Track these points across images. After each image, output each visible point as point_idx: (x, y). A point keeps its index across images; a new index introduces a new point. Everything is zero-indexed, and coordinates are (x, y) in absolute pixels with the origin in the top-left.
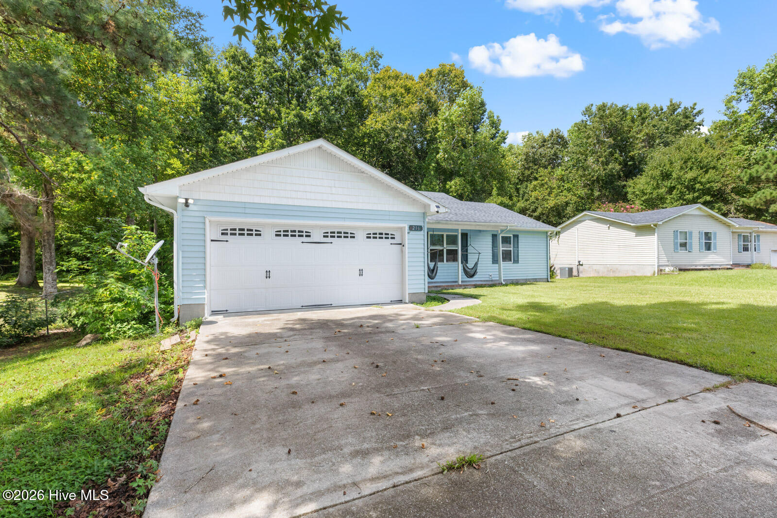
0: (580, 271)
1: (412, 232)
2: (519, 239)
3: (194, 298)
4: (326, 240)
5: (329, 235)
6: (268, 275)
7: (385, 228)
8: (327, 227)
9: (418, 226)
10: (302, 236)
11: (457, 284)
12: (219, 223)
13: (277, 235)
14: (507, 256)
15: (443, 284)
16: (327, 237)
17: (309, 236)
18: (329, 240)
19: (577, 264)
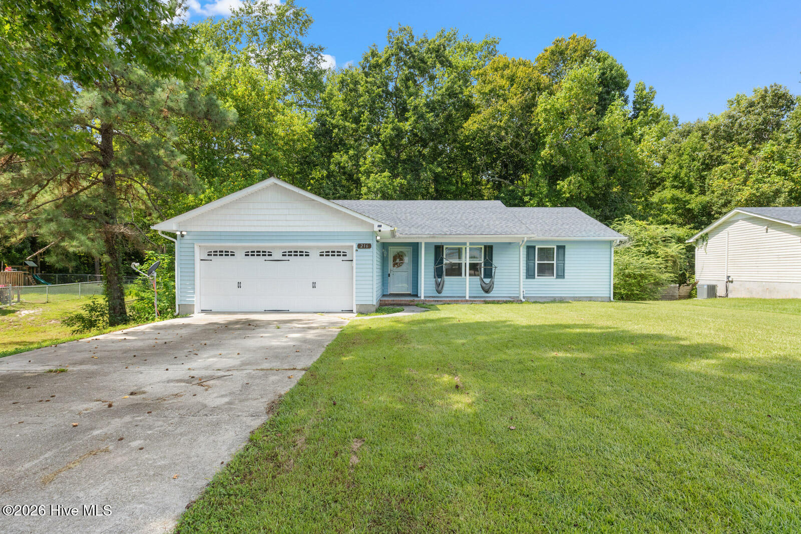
0: (729, 290)
1: (359, 250)
2: (566, 250)
3: (188, 300)
4: (284, 258)
5: (287, 254)
6: (239, 285)
7: (337, 247)
8: (286, 247)
9: (366, 244)
10: (265, 255)
11: (464, 299)
12: (206, 247)
13: (246, 255)
14: (545, 270)
15: (447, 299)
16: (286, 255)
17: (271, 255)
18: (287, 258)
19: (726, 280)
